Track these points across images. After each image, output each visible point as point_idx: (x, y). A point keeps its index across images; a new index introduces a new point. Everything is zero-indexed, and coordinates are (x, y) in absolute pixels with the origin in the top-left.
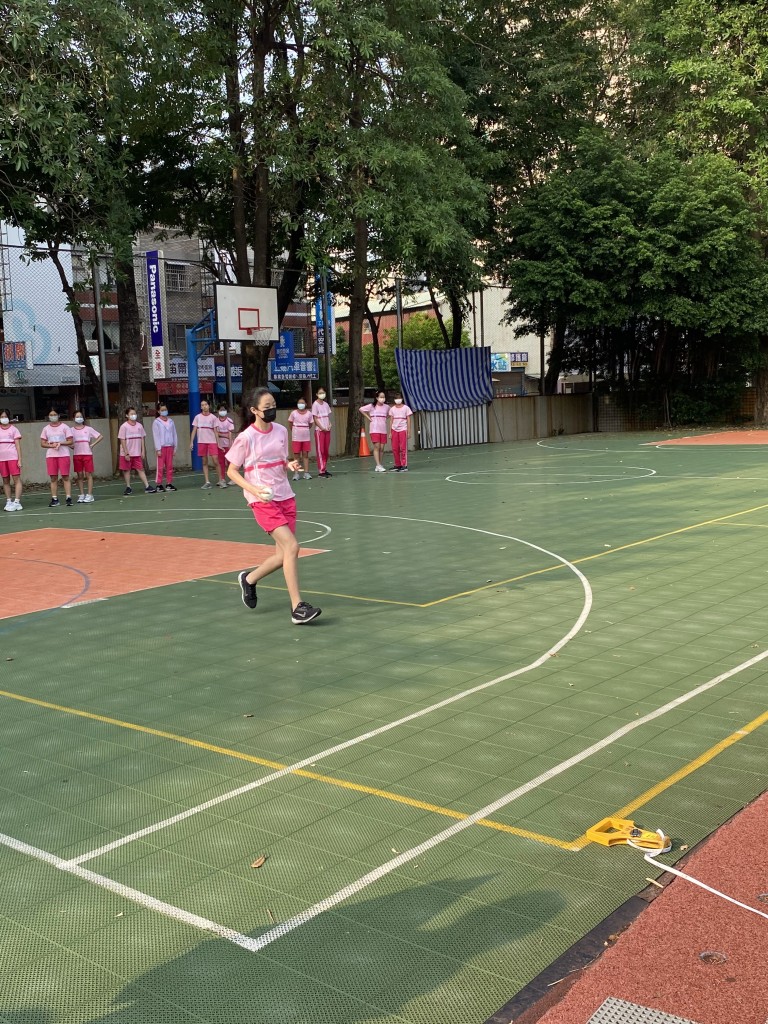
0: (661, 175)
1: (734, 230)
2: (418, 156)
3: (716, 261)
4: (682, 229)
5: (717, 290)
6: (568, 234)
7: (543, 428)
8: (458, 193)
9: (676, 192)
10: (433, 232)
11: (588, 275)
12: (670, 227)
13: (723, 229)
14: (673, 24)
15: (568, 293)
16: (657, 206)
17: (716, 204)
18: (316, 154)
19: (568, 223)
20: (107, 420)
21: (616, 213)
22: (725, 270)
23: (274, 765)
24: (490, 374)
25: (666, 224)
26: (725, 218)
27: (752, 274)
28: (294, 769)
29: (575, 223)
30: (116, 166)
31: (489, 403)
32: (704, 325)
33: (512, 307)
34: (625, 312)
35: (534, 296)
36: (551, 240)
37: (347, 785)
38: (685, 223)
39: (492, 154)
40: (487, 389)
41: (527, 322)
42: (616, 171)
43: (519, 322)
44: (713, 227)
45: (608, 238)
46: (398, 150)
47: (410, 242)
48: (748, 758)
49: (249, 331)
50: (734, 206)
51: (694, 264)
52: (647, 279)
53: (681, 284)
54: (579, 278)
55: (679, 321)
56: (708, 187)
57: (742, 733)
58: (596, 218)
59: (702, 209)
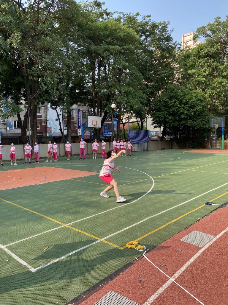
0: (186, 94)
1: (202, 106)
2: (131, 89)
3: (197, 112)
4: (190, 106)
5: (198, 119)
6: (165, 106)
7: (160, 148)
8: (140, 97)
9: (188, 98)
10: (135, 106)
11: (169, 115)
12: (187, 105)
13: (199, 106)
14: (189, 62)
15: (165, 119)
16: (184, 101)
17: (197, 100)
18: (110, 89)
19: (165, 104)
20: (64, 144)
21: (175, 102)
22: (200, 115)
23: (63, 224)
24: (148, 136)
25: (186, 105)
26: (199, 104)
27: (205, 116)
28: (67, 225)
29: (166, 104)
30: (66, 90)
31: (148, 142)
32: (195, 126)
33: (153, 122)
34: (177, 123)
35: (157, 119)
36: (161, 108)
37: (77, 230)
38: (190, 104)
39: (149, 89)
40: (147, 139)
41: (156, 125)
42: (176, 93)
43: (155, 125)
44: (197, 105)
45: (174, 107)
46: (127, 88)
47: (129, 107)
48: (173, 227)
49: (94, 125)
50: (202, 101)
51: (193, 113)
52: (182, 116)
53: (190, 117)
54: (168, 116)
55: (189, 125)
56: (196, 97)
57: (174, 221)
58: (171, 103)
59: (194, 101)
